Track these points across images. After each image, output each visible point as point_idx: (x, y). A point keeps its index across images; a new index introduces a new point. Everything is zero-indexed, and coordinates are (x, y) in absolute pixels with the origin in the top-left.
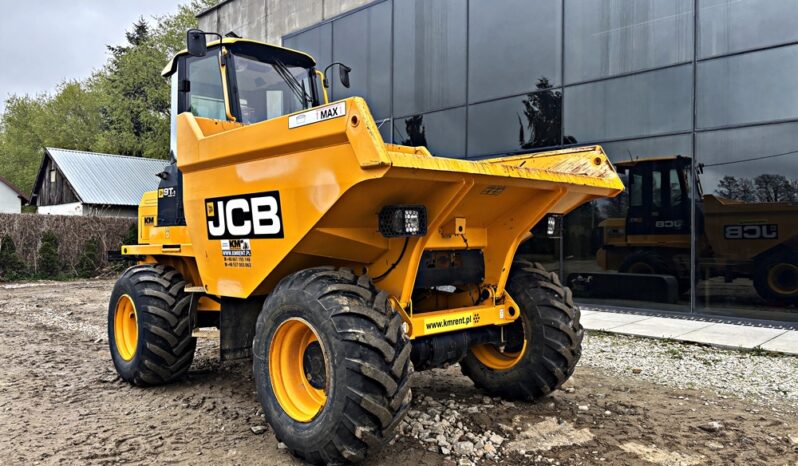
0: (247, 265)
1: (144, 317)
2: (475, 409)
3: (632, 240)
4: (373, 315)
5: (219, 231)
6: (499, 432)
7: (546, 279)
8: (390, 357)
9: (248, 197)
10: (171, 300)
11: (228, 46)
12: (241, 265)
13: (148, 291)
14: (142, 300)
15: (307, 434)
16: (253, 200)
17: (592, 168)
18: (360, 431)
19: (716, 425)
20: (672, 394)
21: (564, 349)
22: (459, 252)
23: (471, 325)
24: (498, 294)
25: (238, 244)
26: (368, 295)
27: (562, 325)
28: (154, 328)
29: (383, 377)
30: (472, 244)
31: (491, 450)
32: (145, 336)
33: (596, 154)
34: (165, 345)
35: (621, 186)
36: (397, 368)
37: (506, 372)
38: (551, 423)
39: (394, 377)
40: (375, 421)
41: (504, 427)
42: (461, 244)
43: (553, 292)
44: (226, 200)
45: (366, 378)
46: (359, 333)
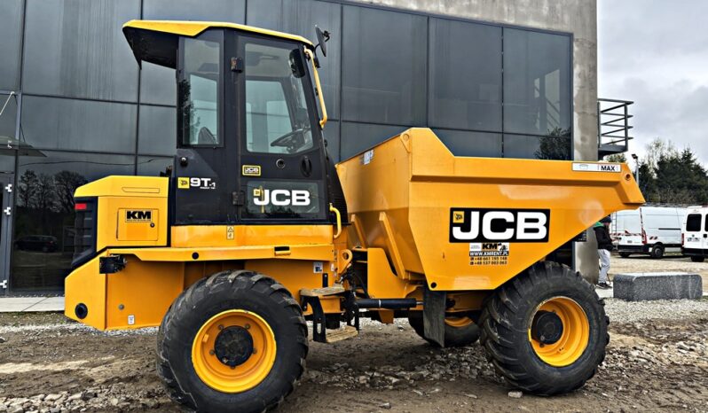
0: (503, 263)
5: (474, 234)
9: (515, 212)
12: (495, 263)
16: (520, 214)
25: (496, 246)
44: (483, 212)
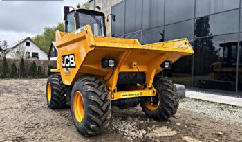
1: (53, 90)
2: (142, 122)
3: (224, 69)
4: (97, 92)
5: (64, 66)
6: (146, 130)
7: (167, 82)
8: (101, 105)
9: (69, 55)
10: (60, 85)
11: (77, 10)
12: (68, 75)
13: (54, 82)
14: (52, 85)
15: (80, 126)
17: (184, 46)
18: (91, 126)
19: (220, 133)
20: (212, 122)
21: (171, 105)
22: (136, 73)
23: (139, 96)
24: (150, 86)
25: (68, 69)
26: (97, 85)
27: (170, 97)
28: (55, 93)
29: (98, 111)
30: (141, 70)
31: (141, 135)
32: (52, 95)
33: (185, 41)
34: (58, 97)
35: (192, 52)
36: (104, 108)
37: (154, 111)
38: (165, 128)
39: (103, 111)
40: (96, 123)
41: (149, 128)
42: (137, 70)
43: (168, 86)
44: (65, 56)
45: (93, 111)
46: (92, 97)
